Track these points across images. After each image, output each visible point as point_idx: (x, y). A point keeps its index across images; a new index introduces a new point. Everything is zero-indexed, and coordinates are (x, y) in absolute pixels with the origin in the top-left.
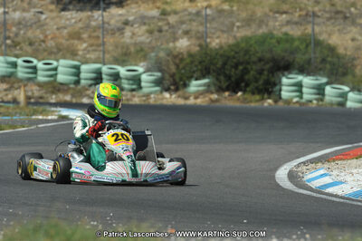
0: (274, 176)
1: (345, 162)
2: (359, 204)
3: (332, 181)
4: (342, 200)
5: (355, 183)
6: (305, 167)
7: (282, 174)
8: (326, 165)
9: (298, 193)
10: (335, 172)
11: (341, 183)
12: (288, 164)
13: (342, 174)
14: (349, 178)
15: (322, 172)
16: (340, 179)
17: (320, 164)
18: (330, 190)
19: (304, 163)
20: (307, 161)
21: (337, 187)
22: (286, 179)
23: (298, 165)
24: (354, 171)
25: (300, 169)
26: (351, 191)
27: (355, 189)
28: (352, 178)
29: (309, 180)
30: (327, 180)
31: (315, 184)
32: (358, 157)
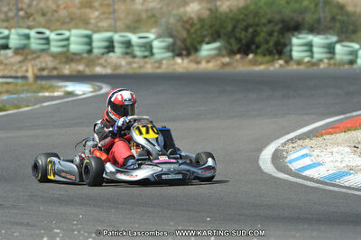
0: (258, 158)
1: (333, 136)
2: (332, 188)
3: (311, 163)
5: (331, 165)
6: (292, 145)
7: (267, 154)
8: (314, 142)
10: (317, 152)
11: (319, 164)
12: (277, 141)
13: (323, 154)
15: (304, 151)
16: (319, 160)
17: (307, 140)
18: (307, 173)
19: (292, 139)
20: (295, 138)
21: (314, 170)
23: (285, 144)
24: (335, 149)
25: (286, 148)
26: (326, 174)
27: (331, 172)
28: (331, 158)
29: (290, 162)
30: (307, 161)
31: (294, 166)
32: (346, 130)
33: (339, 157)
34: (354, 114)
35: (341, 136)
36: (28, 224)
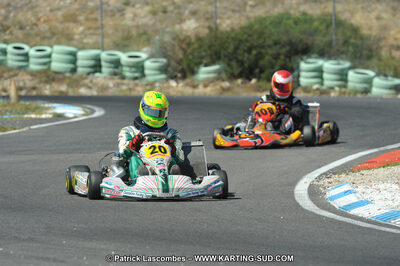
0: (291, 195)
1: (371, 172)
2: (388, 229)
3: (357, 200)
4: (369, 225)
5: (382, 203)
6: (327, 180)
7: (301, 189)
8: (351, 177)
9: (319, 216)
10: (360, 189)
11: (368, 202)
12: (309, 175)
13: (369, 191)
14: (375, 196)
15: (346, 188)
16: (366, 197)
17: (343, 175)
18: (354, 212)
19: (325, 174)
20: (329, 171)
21: (362, 208)
22: (306, 197)
23: (319, 178)
24: (382, 186)
25: (321, 183)
26: (378, 213)
27: (383, 211)
28: (379, 196)
29: (332, 198)
30: (351, 199)
31: (338, 203)
32: (385, 165)
33: (388, 195)
34: (389, 147)
35: (381, 172)
36: (55, 260)
